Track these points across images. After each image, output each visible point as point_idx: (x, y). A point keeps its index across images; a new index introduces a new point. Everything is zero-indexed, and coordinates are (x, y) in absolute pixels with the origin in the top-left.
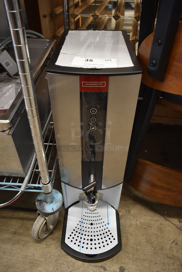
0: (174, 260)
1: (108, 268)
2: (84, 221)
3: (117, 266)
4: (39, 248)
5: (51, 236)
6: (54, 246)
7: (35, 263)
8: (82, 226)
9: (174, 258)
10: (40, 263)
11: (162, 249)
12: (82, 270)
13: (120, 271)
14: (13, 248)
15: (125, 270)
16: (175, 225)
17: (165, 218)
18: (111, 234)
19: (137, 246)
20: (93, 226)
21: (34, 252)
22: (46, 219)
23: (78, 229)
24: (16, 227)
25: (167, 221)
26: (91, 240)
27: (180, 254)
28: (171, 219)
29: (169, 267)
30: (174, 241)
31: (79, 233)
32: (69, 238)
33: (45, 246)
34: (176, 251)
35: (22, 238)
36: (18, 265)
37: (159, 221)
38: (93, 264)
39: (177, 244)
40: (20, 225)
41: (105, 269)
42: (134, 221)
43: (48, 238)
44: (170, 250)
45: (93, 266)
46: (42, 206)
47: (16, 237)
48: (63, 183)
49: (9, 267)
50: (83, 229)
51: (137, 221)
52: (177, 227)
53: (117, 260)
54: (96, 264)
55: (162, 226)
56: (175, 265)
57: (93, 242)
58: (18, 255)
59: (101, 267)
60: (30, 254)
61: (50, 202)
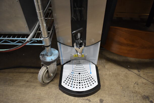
0: (137, 94)
1: (92, 100)
2: (74, 72)
3: (98, 98)
4: (44, 89)
5: (52, 82)
6: (54, 88)
7: (41, 99)
8: (73, 75)
9: (136, 93)
10: (44, 98)
11: (128, 88)
12: (74, 102)
13: (100, 101)
14: (26, 90)
15: (103, 101)
16: (135, 73)
17: (128, 70)
18: (93, 79)
19: (111, 86)
20: (80, 75)
21: (40, 92)
22: (47, 68)
23: (70, 76)
24: (29, 78)
25: (130, 71)
26: (80, 83)
27: (140, 90)
28: (133, 70)
29: (134, 98)
30: (136, 83)
31: (71, 79)
32: (64, 82)
33: (48, 88)
34: (137, 88)
35: (32, 84)
36: (29, 100)
37: (124, 71)
38: (81, 98)
39: (138, 84)
40: (31, 77)
41: (90, 101)
42: (108, 72)
43: (50, 83)
44: (133, 88)
45: (81, 99)
46: (44, 58)
47: (28, 84)
48: (59, 43)
49: (23, 102)
50: (73, 76)
51: (110, 72)
52: (137, 74)
53: (98, 95)
54: (84, 98)
55: (127, 74)
56: (138, 97)
57: (81, 84)
58: (30, 94)
59: (87, 99)
60: (38, 93)
61: (50, 55)
